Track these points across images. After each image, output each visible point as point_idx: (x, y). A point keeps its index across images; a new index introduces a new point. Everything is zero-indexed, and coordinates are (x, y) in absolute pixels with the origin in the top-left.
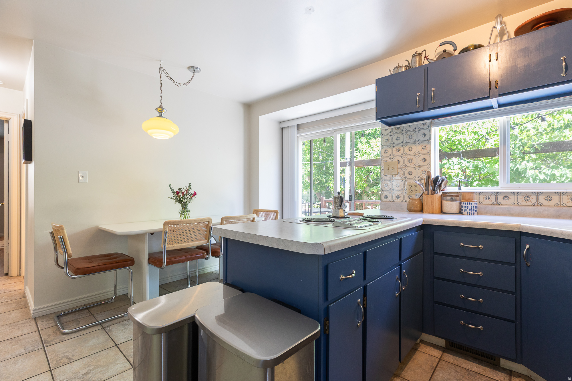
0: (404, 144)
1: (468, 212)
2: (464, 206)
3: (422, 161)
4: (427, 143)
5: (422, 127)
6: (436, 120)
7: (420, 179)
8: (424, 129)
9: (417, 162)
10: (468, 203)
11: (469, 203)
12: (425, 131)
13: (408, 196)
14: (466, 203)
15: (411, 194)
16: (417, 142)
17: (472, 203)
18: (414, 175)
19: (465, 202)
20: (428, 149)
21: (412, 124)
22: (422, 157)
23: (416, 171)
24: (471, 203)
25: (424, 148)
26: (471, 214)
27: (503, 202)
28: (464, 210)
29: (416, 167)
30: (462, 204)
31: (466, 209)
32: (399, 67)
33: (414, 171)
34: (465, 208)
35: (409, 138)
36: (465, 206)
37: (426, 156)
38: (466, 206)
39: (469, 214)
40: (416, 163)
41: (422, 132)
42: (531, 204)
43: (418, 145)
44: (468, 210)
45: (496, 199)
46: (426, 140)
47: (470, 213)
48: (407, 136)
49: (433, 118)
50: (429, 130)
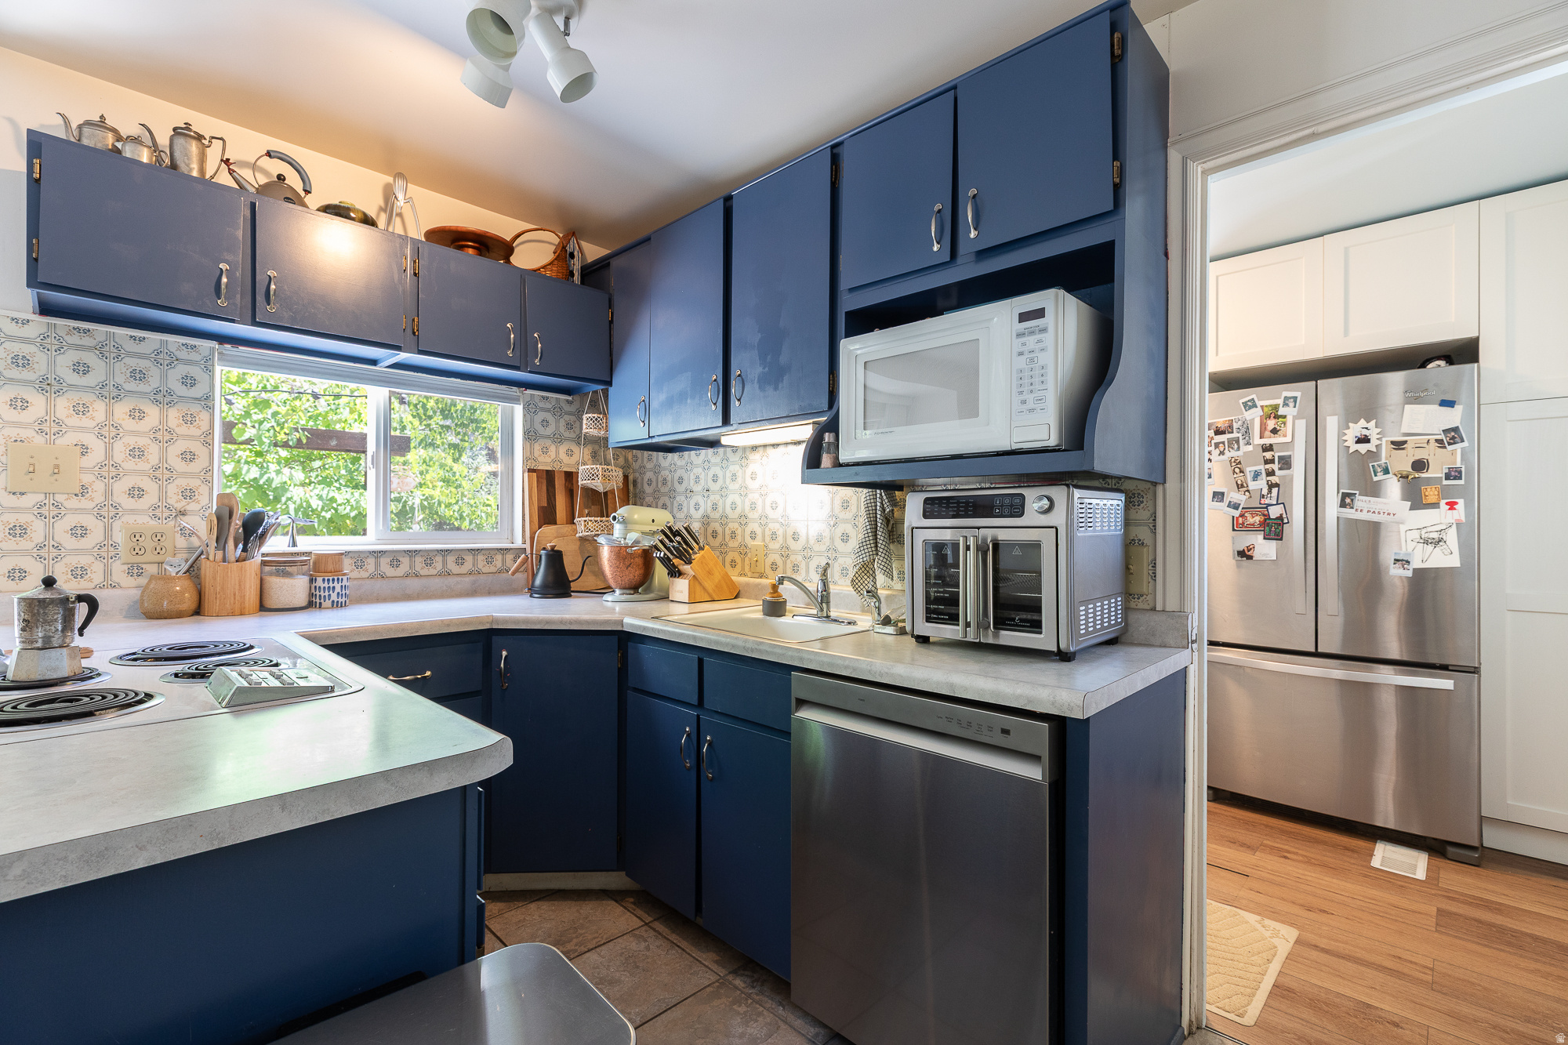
0: (111, 393)
1: (333, 601)
2: (324, 588)
3: (182, 459)
4: (199, 405)
5: (183, 354)
6: (228, 346)
7: (174, 514)
8: (189, 362)
9: (163, 458)
10: (333, 580)
11: (336, 578)
12: (195, 371)
13: (126, 567)
14: (328, 580)
15: (138, 559)
16: (163, 398)
17: (342, 579)
18: (150, 499)
19: (326, 578)
20: (205, 426)
21: (145, 336)
22: (181, 446)
23: (157, 486)
24: (340, 577)
25: (188, 419)
26: (335, 606)
27: (390, 572)
28: (325, 596)
29: (158, 474)
30: (319, 582)
31: (330, 595)
32: (101, 124)
33: (150, 486)
34: (327, 591)
35: (131, 376)
36: (326, 585)
38: (329, 587)
39: (336, 605)
40: (157, 462)
41: (181, 370)
43: (166, 406)
44: (334, 597)
45: (377, 565)
46: (198, 397)
47: (338, 602)
48: (124, 370)
49: (222, 339)
50: (209, 370)
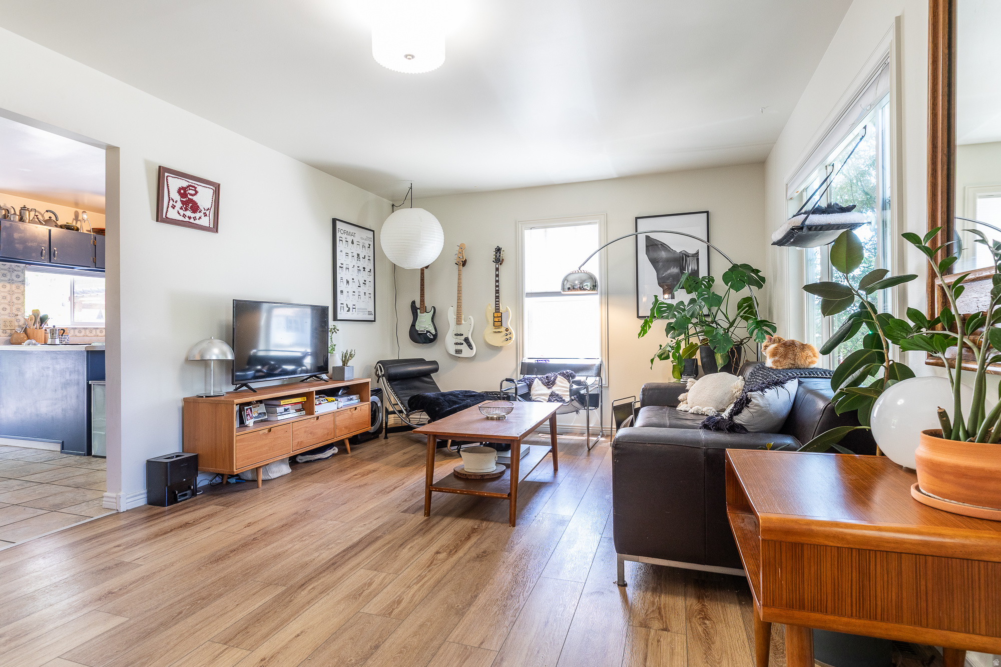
3: (16, 299)
4: (21, 283)
5: (16, 269)
7: (15, 316)
8: (18, 271)
9: (11, 299)
12: (20, 273)
13: (2, 330)
15: (5, 328)
16: (11, 281)
18: (8, 311)
20: (22, 290)
21: (6, 264)
22: (16, 295)
23: (10, 307)
25: (18, 288)
27: (78, 334)
29: (10, 303)
33: (8, 307)
35: (3, 276)
37: (20, 295)
41: (16, 273)
42: (93, 335)
43: (12, 284)
46: (21, 281)
50: (24, 273)
